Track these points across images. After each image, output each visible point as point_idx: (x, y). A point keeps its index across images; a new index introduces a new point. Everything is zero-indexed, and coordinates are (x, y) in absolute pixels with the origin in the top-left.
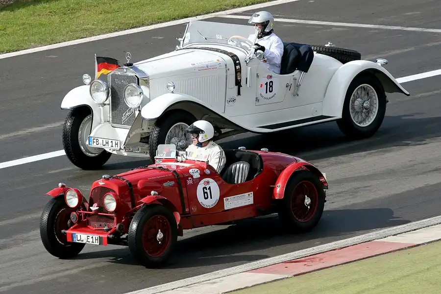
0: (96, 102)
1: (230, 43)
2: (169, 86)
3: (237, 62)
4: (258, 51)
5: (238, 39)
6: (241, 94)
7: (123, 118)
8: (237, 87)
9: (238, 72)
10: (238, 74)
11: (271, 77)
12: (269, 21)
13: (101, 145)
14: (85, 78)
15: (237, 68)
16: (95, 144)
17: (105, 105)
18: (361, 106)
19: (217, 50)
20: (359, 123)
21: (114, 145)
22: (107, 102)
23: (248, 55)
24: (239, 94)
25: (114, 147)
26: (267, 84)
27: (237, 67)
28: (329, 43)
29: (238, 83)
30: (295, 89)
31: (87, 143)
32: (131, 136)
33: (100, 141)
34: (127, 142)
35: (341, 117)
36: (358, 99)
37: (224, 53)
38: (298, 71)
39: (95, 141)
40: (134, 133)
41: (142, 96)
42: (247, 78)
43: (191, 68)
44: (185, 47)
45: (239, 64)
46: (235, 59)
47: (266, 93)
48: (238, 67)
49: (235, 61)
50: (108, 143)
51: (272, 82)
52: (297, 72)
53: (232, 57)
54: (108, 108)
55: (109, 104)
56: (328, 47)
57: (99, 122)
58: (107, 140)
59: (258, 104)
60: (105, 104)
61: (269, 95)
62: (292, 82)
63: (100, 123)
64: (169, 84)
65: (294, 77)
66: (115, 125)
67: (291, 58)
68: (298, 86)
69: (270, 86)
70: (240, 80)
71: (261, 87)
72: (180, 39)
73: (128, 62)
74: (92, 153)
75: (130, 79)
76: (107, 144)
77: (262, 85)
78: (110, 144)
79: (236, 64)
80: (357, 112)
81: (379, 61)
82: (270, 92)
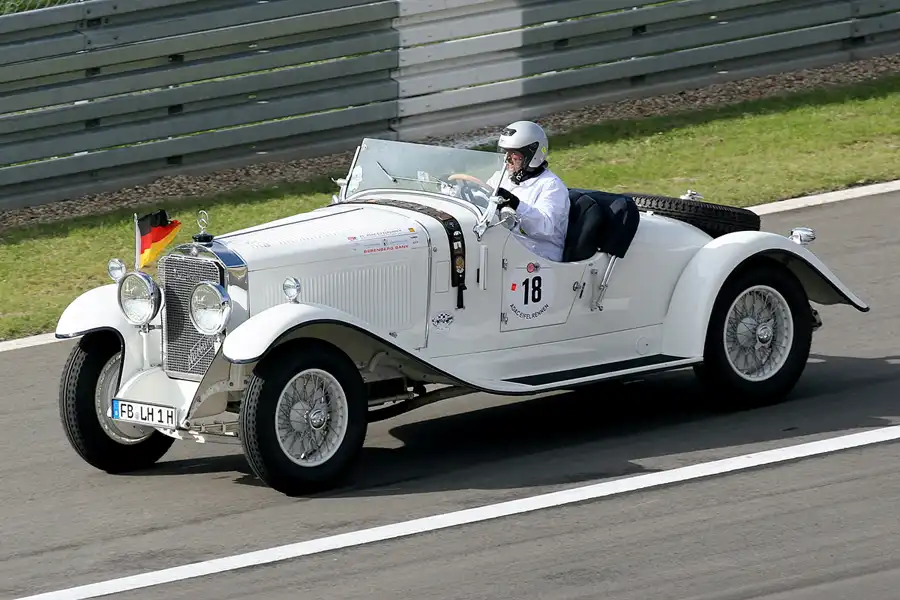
0: (130, 322)
1: (446, 190)
2: (289, 287)
3: (456, 233)
4: (505, 209)
5: (464, 181)
6: (464, 304)
7: (191, 359)
8: (456, 288)
9: (458, 255)
10: (459, 260)
11: (536, 267)
12: (537, 143)
13: (137, 418)
14: (113, 268)
15: (456, 247)
16: (125, 415)
17: (151, 327)
18: (751, 335)
19: (413, 207)
20: (747, 373)
21: (165, 418)
22: (157, 321)
23: (482, 218)
24: (460, 305)
25: (165, 423)
26: (526, 283)
27: (455, 244)
28: (689, 191)
29: (458, 281)
30: (593, 294)
31: (109, 414)
32: (203, 398)
33: (137, 408)
34: (192, 412)
35: (702, 359)
36: (744, 321)
37: (428, 214)
38: (602, 254)
39: (125, 408)
40: (210, 392)
41: (227, 309)
42: (478, 270)
43: (347, 246)
44: (349, 199)
45: (461, 238)
46: (451, 226)
47: (526, 302)
48: (457, 245)
49: (450, 232)
50: (152, 414)
51: (539, 279)
52: (599, 256)
53: (444, 222)
54: (160, 335)
55: (161, 327)
56: (685, 200)
57: (139, 365)
58: (150, 407)
59: (505, 327)
60: (153, 327)
61: (533, 307)
62: (587, 279)
63: (140, 370)
64: (288, 283)
65: (593, 267)
66: (175, 373)
67: (588, 224)
68: (602, 288)
69: (534, 289)
70: (464, 273)
71: (513, 289)
72: (339, 181)
73: (202, 232)
74: (129, 438)
75: (206, 271)
76: (150, 416)
77: (514, 285)
78: (157, 416)
79: (452, 239)
80: (743, 349)
81: (796, 233)
82: (534, 300)
